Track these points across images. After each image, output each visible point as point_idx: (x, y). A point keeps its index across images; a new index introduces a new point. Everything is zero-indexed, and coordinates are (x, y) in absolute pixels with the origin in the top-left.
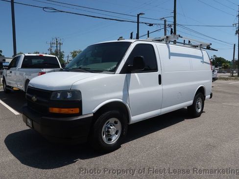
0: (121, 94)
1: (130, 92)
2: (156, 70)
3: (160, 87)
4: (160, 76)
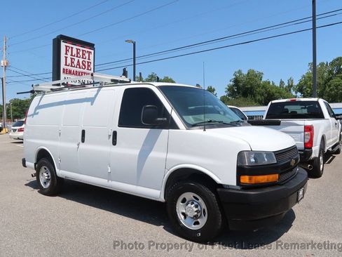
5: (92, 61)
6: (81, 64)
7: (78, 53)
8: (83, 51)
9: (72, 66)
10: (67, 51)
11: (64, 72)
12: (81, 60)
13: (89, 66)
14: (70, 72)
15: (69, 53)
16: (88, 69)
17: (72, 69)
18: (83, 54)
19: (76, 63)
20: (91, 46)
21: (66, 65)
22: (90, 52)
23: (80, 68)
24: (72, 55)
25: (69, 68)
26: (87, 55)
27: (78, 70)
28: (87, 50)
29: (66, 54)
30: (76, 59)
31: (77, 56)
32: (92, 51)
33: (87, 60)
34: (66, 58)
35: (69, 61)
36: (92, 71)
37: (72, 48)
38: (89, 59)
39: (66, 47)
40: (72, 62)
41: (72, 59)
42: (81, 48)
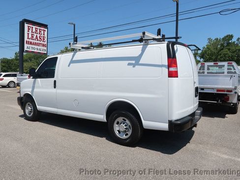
0: (31, 90)
1: (35, 90)
2: (53, 76)
3: (54, 90)
4: (55, 81)
5: (46, 36)
6: (38, 38)
7: (36, 31)
8: (40, 29)
9: (32, 39)
10: (29, 29)
11: (27, 43)
12: (38, 35)
13: (44, 39)
14: (31, 43)
15: (30, 31)
16: (43, 41)
17: (32, 41)
18: (40, 32)
19: (35, 37)
20: (45, 26)
21: (28, 38)
22: (44, 30)
23: (37, 40)
24: (32, 32)
25: (30, 40)
26: (42, 32)
27: (36, 42)
28: (42, 29)
29: (28, 31)
30: (35, 35)
31: (36, 33)
32: (46, 30)
33: (42, 35)
34: (28, 34)
35: (30, 36)
36: (46, 43)
37: (32, 28)
38: (44, 35)
39: (28, 27)
40: (32, 37)
41: (32, 34)
42: (39, 28)
